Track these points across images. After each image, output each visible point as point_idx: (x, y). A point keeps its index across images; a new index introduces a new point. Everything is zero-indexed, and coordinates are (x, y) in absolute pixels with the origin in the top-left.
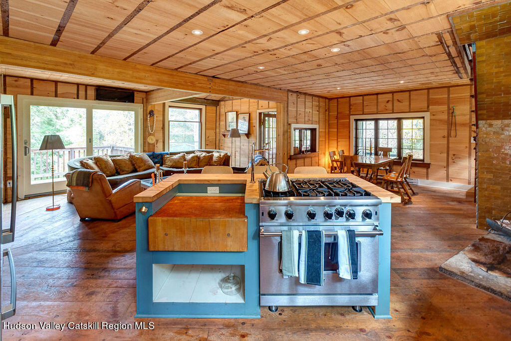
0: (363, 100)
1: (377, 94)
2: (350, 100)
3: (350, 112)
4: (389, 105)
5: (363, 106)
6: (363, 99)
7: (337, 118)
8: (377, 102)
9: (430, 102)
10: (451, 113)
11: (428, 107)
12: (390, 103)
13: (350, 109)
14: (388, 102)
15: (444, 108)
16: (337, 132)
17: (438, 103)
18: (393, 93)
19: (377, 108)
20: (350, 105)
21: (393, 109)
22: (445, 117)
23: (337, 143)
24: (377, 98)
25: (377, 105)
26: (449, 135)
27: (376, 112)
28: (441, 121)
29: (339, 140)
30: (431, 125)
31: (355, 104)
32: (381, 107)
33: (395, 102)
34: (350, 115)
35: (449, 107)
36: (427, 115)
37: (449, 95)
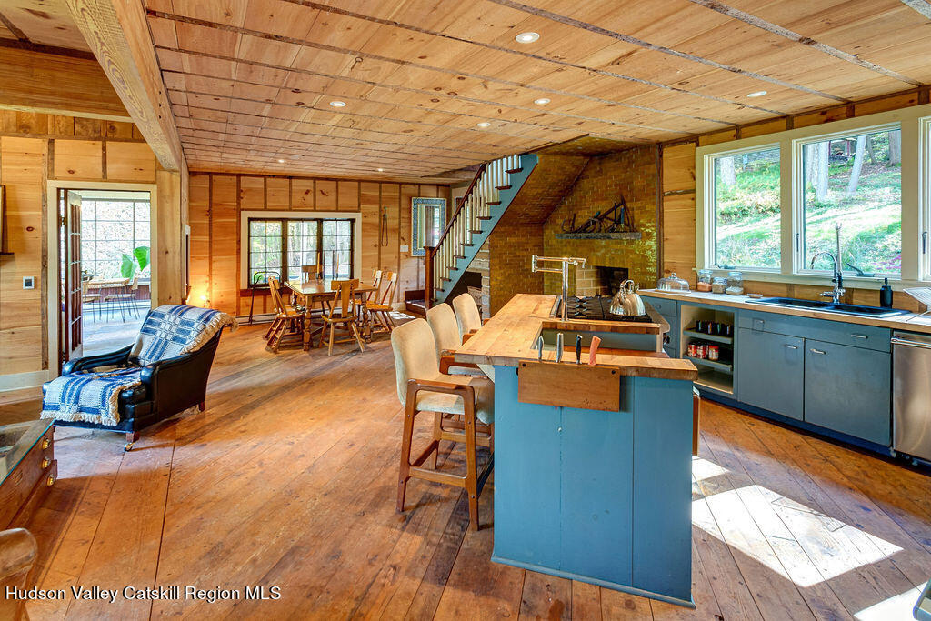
0: (265, 185)
1: (290, 178)
2: (239, 182)
3: (239, 204)
4: (310, 198)
5: (265, 195)
6: (265, 182)
7: (210, 214)
8: (290, 192)
9: (362, 200)
10: (383, 216)
11: (359, 205)
12: (311, 194)
13: (239, 198)
14: (307, 192)
15: (375, 208)
16: (210, 242)
17: (369, 202)
18: (315, 179)
19: (290, 201)
20: (239, 191)
21: (315, 205)
22: (376, 220)
23: (210, 264)
24: (290, 183)
25: (290, 196)
26: (381, 244)
27: (288, 208)
28: (373, 224)
29: (214, 258)
30: (363, 230)
31: (250, 190)
32: (297, 200)
33: (318, 193)
34: (239, 211)
35: (380, 207)
36: (358, 216)
37: (380, 192)
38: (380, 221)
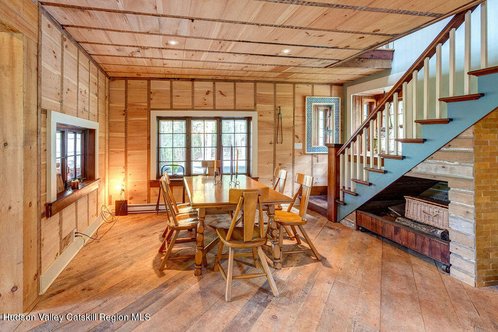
0: (171, 87)
1: (193, 80)
2: (149, 85)
3: (149, 104)
4: (210, 98)
5: (171, 97)
6: (171, 85)
7: (125, 113)
8: (193, 93)
9: (257, 99)
10: (278, 115)
11: (255, 105)
12: (211, 95)
13: (149, 99)
14: (208, 93)
15: (270, 107)
16: (126, 138)
17: (265, 101)
18: (214, 81)
19: (193, 101)
20: (150, 93)
21: (214, 105)
22: (271, 118)
23: (126, 157)
24: (193, 85)
25: (193, 97)
26: (276, 142)
27: (191, 107)
28: (268, 123)
29: (129, 152)
30: (259, 128)
31: (158, 91)
32: (198, 100)
33: (217, 94)
34: (149, 110)
35: (275, 106)
36: (254, 115)
37: (275, 93)
38: (275, 119)
